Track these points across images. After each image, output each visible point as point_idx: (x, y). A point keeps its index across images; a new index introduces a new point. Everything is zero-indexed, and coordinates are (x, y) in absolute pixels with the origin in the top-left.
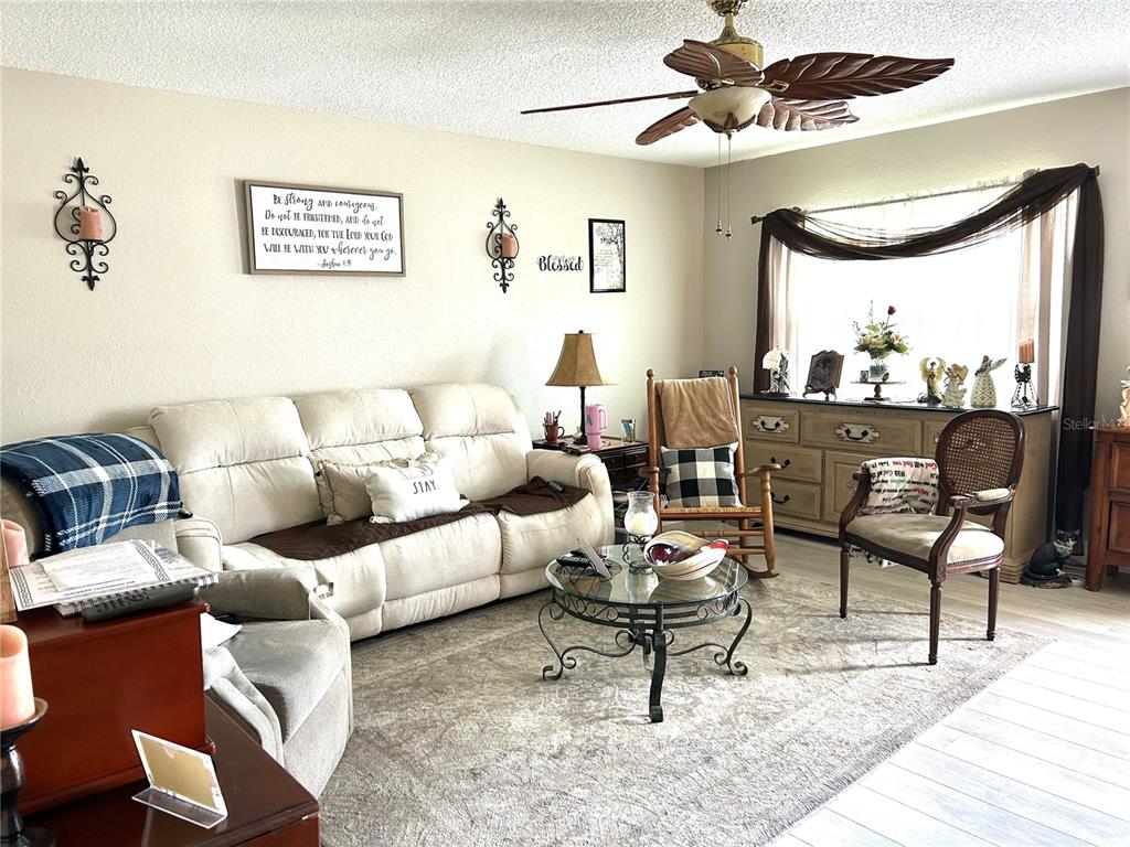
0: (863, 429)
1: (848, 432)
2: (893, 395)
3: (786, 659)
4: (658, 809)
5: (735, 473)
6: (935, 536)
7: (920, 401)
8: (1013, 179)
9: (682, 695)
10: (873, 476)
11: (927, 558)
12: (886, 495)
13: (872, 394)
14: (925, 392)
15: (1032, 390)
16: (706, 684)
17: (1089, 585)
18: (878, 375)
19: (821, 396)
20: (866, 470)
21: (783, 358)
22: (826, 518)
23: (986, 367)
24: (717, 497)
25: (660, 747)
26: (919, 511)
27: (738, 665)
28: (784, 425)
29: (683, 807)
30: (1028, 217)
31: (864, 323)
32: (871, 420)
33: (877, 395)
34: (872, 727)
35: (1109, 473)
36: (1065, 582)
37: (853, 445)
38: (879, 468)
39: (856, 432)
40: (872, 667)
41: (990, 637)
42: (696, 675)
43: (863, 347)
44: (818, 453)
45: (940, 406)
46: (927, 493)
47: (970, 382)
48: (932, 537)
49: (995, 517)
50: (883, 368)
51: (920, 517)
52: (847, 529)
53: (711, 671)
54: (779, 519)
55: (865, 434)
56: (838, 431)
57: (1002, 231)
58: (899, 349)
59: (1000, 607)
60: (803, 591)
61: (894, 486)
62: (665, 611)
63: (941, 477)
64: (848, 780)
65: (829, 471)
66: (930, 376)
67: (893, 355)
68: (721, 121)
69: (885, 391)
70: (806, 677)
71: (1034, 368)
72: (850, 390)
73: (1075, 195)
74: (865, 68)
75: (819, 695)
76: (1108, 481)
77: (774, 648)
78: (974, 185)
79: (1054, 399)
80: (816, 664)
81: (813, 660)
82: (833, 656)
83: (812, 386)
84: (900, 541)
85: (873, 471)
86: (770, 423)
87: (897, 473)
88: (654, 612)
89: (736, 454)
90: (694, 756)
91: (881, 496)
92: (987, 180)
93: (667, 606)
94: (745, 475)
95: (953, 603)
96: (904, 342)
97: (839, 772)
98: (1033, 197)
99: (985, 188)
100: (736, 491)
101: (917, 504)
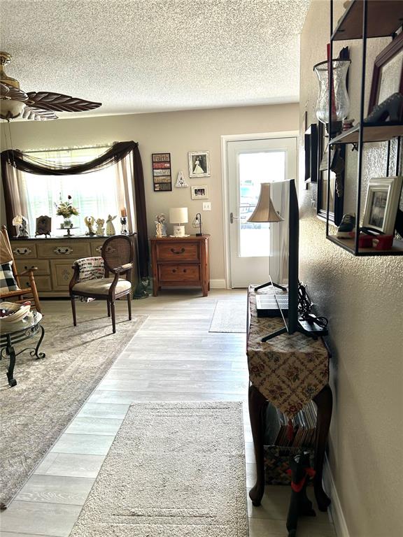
0: (66, 248)
1: (59, 250)
2: (75, 233)
3: (59, 347)
4: (31, 415)
5: (14, 275)
6: (110, 285)
7: (87, 235)
8: (109, 144)
9: (20, 372)
10: (80, 266)
11: (108, 294)
12: (86, 273)
13: (66, 233)
14: (88, 231)
15: (126, 227)
16: (29, 366)
17: (154, 295)
18: (67, 225)
19: (43, 236)
20: (77, 264)
21: (23, 220)
22: (55, 289)
23: (110, 219)
24: (7, 288)
25: (20, 394)
26: (98, 278)
27: (41, 354)
28: (29, 251)
29: (42, 410)
30: (117, 160)
31: (59, 204)
32: (68, 244)
33: (69, 233)
34: (101, 360)
35: (156, 254)
36: (147, 296)
37: (62, 256)
38: (82, 263)
39: (63, 250)
40: (93, 340)
41: (130, 319)
42: (23, 364)
43: (60, 213)
44: (47, 262)
45: (95, 236)
46: (100, 270)
47: (105, 226)
48: (108, 286)
49: (126, 274)
50: (70, 222)
51: (100, 280)
52: (73, 289)
53: (29, 360)
54: (40, 293)
55: (67, 250)
56: (55, 251)
57: (108, 165)
58: (75, 214)
59: (132, 309)
60: (55, 320)
61: (88, 269)
62: (11, 337)
63: (105, 263)
64: (101, 379)
65: (53, 269)
66: (89, 224)
67: (73, 215)
68: (5, 114)
69: (72, 232)
70: (70, 351)
71: (127, 218)
72: (56, 232)
73: (132, 152)
74: (56, 99)
75: (77, 355)
76: (156, 257)
77: (52, 344)
78: (95, 146)
79: (134, 230)
80: (72, 345)
81: (70, 344)
82: (77, 340)
83: (39, 231)
84: (97, 289)
85: (80, 264)
86: (22, 250)
87: (89, 263)
88: (6, 338)
89: (12, 266)
90: (37, 392)
91: (84, 274)
92: (101, 144)
93: (12, 334)
94: (19, 276)
95: (119, 311)
96: (77, 210)
97: (96, 377)
98: (117, 152)
99: (99, 147)
100: (15, 283)
101: (98, 275)
